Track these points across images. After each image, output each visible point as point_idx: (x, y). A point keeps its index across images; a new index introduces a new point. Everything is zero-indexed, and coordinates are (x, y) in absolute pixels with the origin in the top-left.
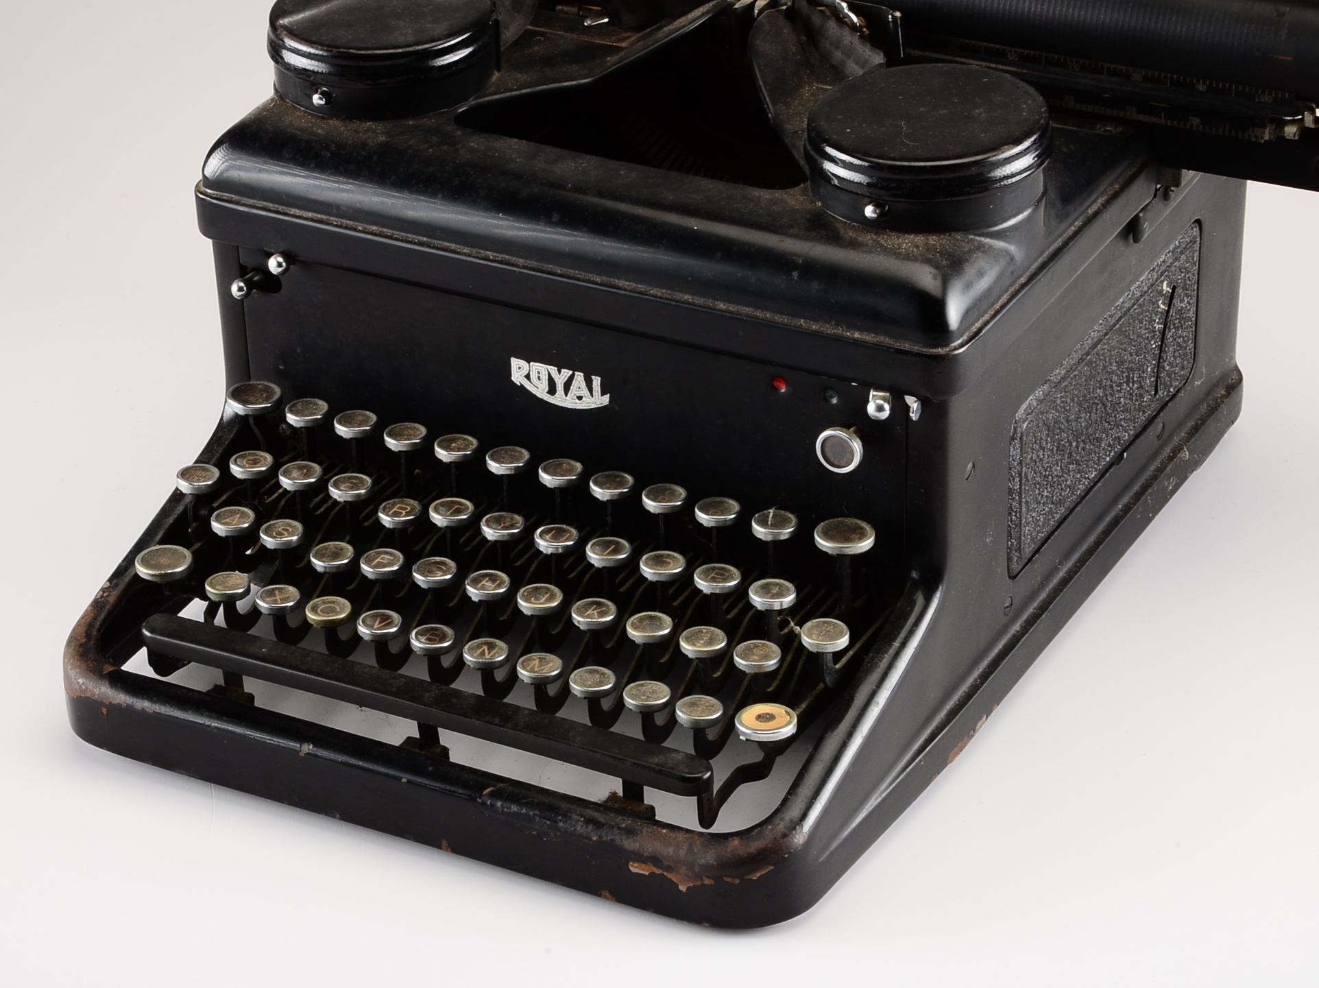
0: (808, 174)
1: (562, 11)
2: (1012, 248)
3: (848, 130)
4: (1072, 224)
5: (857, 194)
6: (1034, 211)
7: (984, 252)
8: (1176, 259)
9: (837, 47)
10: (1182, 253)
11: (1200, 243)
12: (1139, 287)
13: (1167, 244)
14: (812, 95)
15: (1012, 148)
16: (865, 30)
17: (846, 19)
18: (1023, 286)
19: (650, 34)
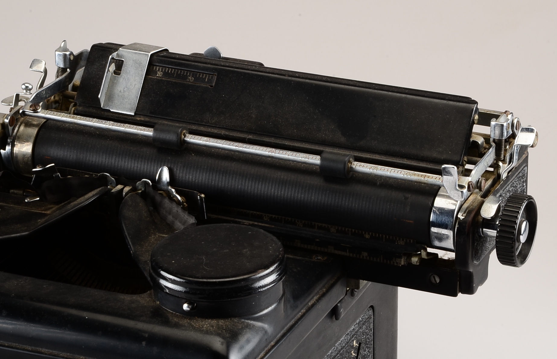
0: (152, 285)
1: (13, 193)
2: (266, 326)
3: (173, 262)
4: (299, 312)
5: (178, 297)
6: (277, 305)
7: (250, 329)
8: (360, 328)
9: (170, 214)
10: (363, 324)
11: (374, 319)
12: (340, 344)
13: (355, 320)
14: (156, 240)
15: (264, 271)
16: (185, 204)
17: (174, 198)
18: (273, 347)
19: (63, 206)
